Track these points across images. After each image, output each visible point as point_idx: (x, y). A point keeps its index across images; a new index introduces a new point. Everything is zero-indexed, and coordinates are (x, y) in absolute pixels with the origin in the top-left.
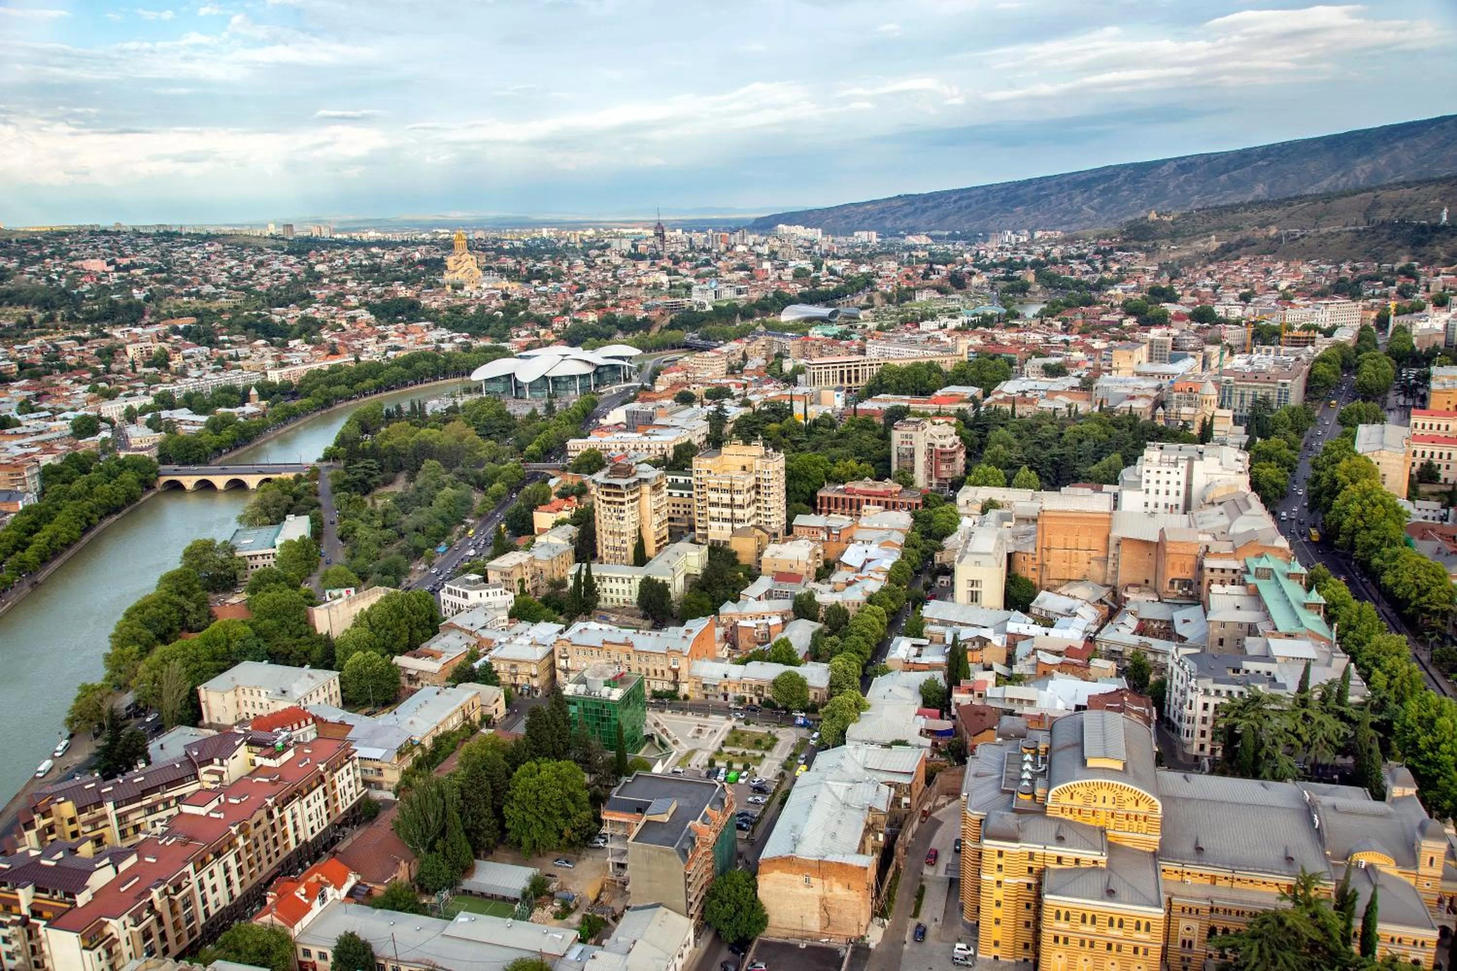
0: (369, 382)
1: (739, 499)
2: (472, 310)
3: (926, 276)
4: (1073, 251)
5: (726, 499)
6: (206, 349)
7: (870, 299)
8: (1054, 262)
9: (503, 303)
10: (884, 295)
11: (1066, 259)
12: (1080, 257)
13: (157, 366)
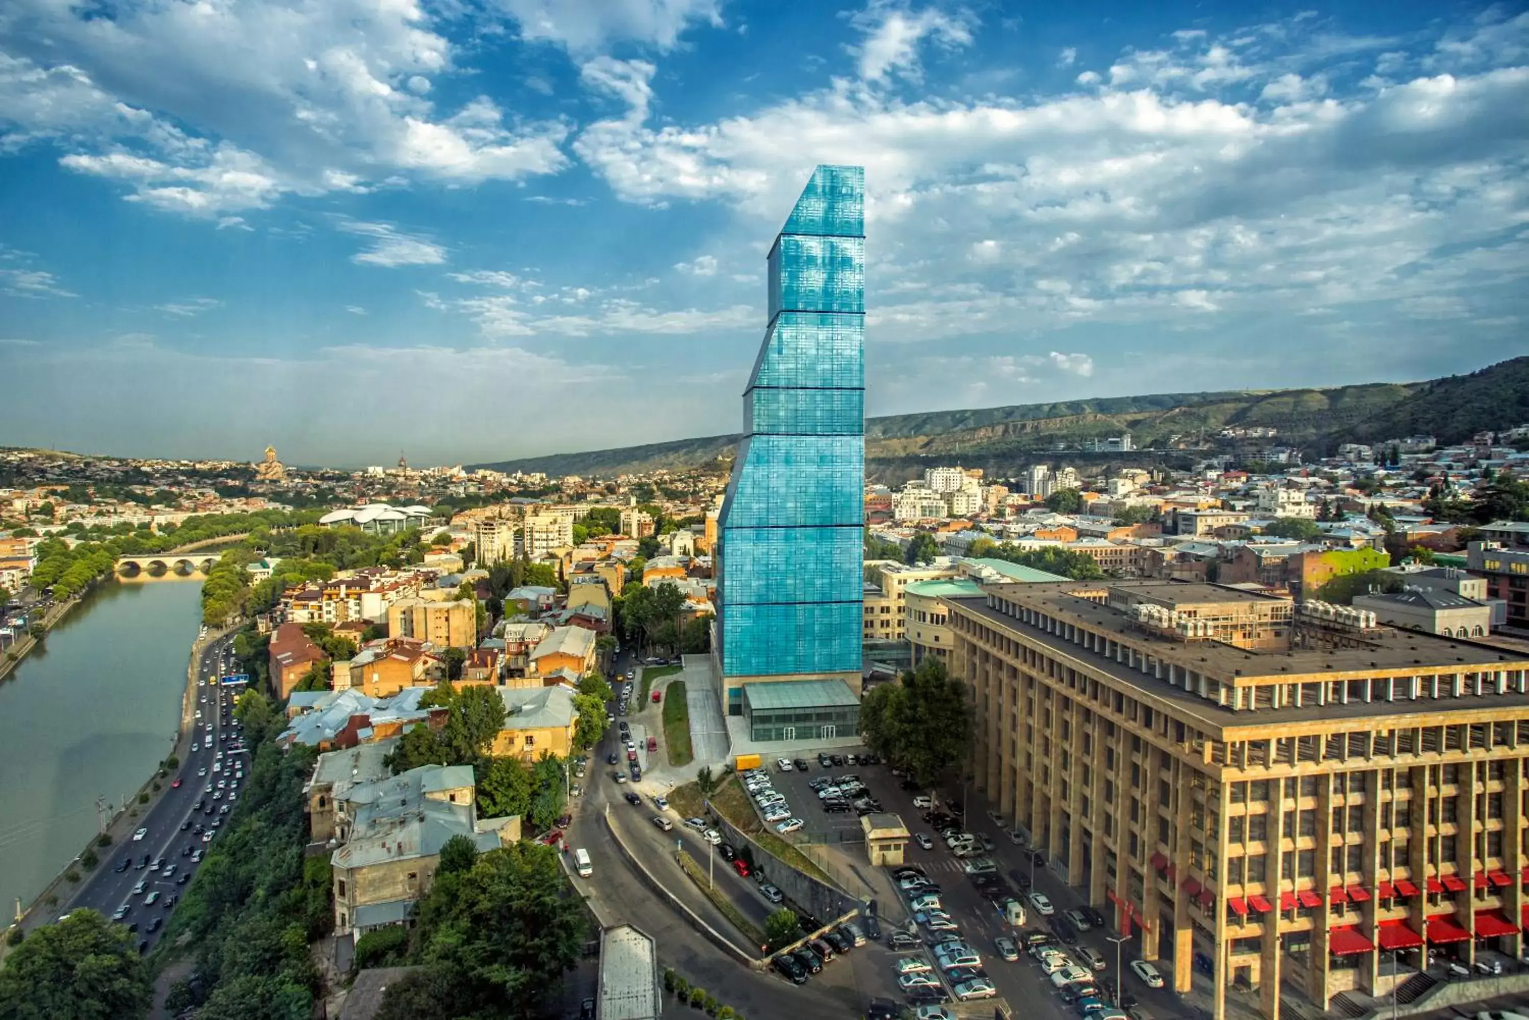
0: (238, 525)
1: (551, 536)
2: (291, 494)
3: (592, 486)
4: (676, 477)
5: (544, 536)
6: (86, 507)
7: (560, 497)
8: (665, 482)
9: (315, 490)
10: (568, 495)
11: (672, 482)
12: (681, 480)
13: (46, 514)
